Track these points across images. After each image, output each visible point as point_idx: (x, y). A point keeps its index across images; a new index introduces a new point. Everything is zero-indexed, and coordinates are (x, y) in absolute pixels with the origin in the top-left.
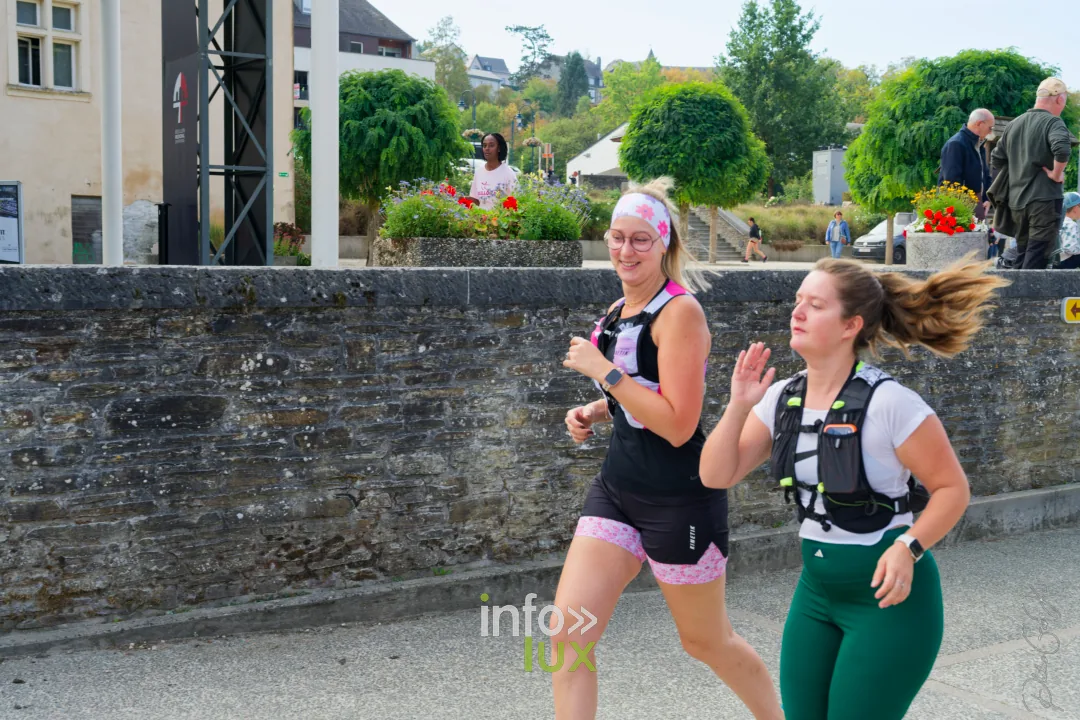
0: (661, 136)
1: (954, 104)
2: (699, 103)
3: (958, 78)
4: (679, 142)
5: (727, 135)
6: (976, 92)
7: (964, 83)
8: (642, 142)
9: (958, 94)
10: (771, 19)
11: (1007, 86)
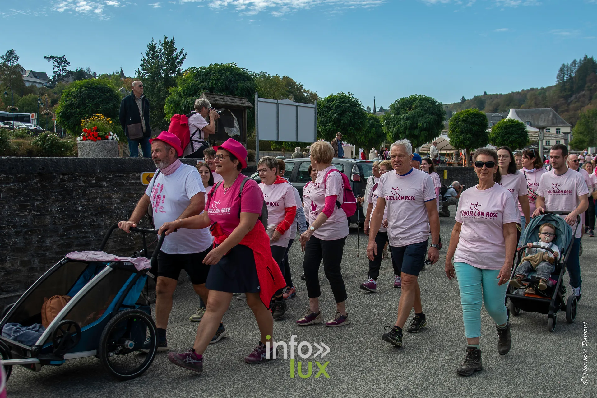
0: (76, 106)
1: (207, 89)
2: (96, 89)
3: (208, 77)
4: (86, 108)
5: (110, 105)
6: (216, 84)
7: (211, 79)
8: (67, 108)
9: (208, 84)
10: (162, 53)
11: (230, 81)
